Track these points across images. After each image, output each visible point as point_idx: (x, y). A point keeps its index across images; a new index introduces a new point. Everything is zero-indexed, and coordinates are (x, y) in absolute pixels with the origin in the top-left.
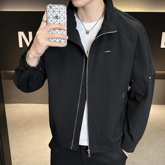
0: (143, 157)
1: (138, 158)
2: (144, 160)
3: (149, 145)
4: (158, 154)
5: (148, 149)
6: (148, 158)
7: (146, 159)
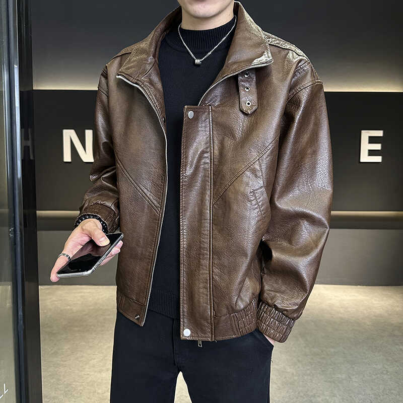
0: (338, 396)
1: (328, 398)
2: (341, 400)
3: (352, 369)
4: (372, 389)
5: (350, 378)
6: (351, 397)
7: (347, 400)
